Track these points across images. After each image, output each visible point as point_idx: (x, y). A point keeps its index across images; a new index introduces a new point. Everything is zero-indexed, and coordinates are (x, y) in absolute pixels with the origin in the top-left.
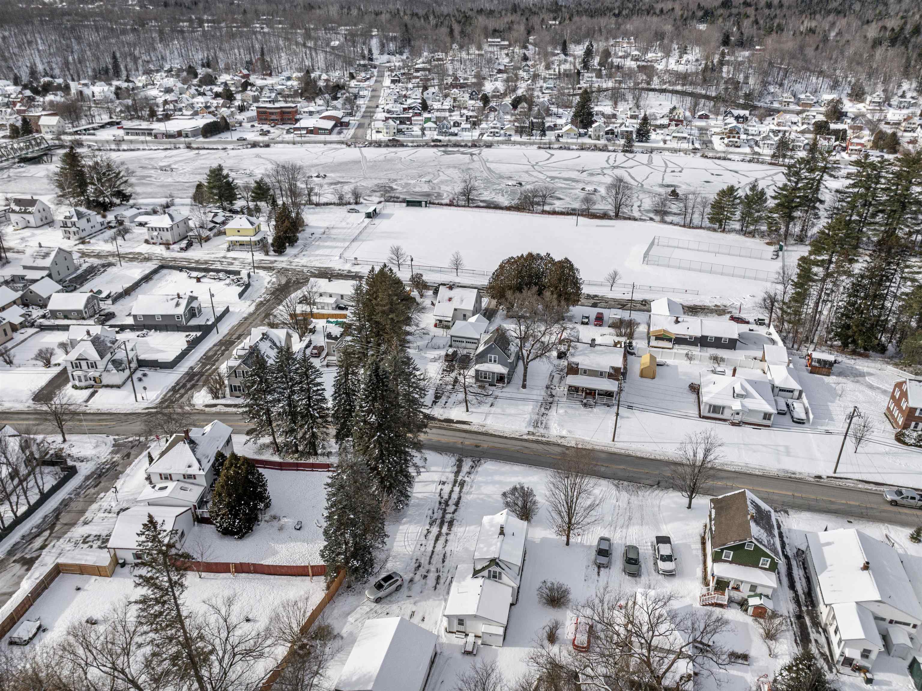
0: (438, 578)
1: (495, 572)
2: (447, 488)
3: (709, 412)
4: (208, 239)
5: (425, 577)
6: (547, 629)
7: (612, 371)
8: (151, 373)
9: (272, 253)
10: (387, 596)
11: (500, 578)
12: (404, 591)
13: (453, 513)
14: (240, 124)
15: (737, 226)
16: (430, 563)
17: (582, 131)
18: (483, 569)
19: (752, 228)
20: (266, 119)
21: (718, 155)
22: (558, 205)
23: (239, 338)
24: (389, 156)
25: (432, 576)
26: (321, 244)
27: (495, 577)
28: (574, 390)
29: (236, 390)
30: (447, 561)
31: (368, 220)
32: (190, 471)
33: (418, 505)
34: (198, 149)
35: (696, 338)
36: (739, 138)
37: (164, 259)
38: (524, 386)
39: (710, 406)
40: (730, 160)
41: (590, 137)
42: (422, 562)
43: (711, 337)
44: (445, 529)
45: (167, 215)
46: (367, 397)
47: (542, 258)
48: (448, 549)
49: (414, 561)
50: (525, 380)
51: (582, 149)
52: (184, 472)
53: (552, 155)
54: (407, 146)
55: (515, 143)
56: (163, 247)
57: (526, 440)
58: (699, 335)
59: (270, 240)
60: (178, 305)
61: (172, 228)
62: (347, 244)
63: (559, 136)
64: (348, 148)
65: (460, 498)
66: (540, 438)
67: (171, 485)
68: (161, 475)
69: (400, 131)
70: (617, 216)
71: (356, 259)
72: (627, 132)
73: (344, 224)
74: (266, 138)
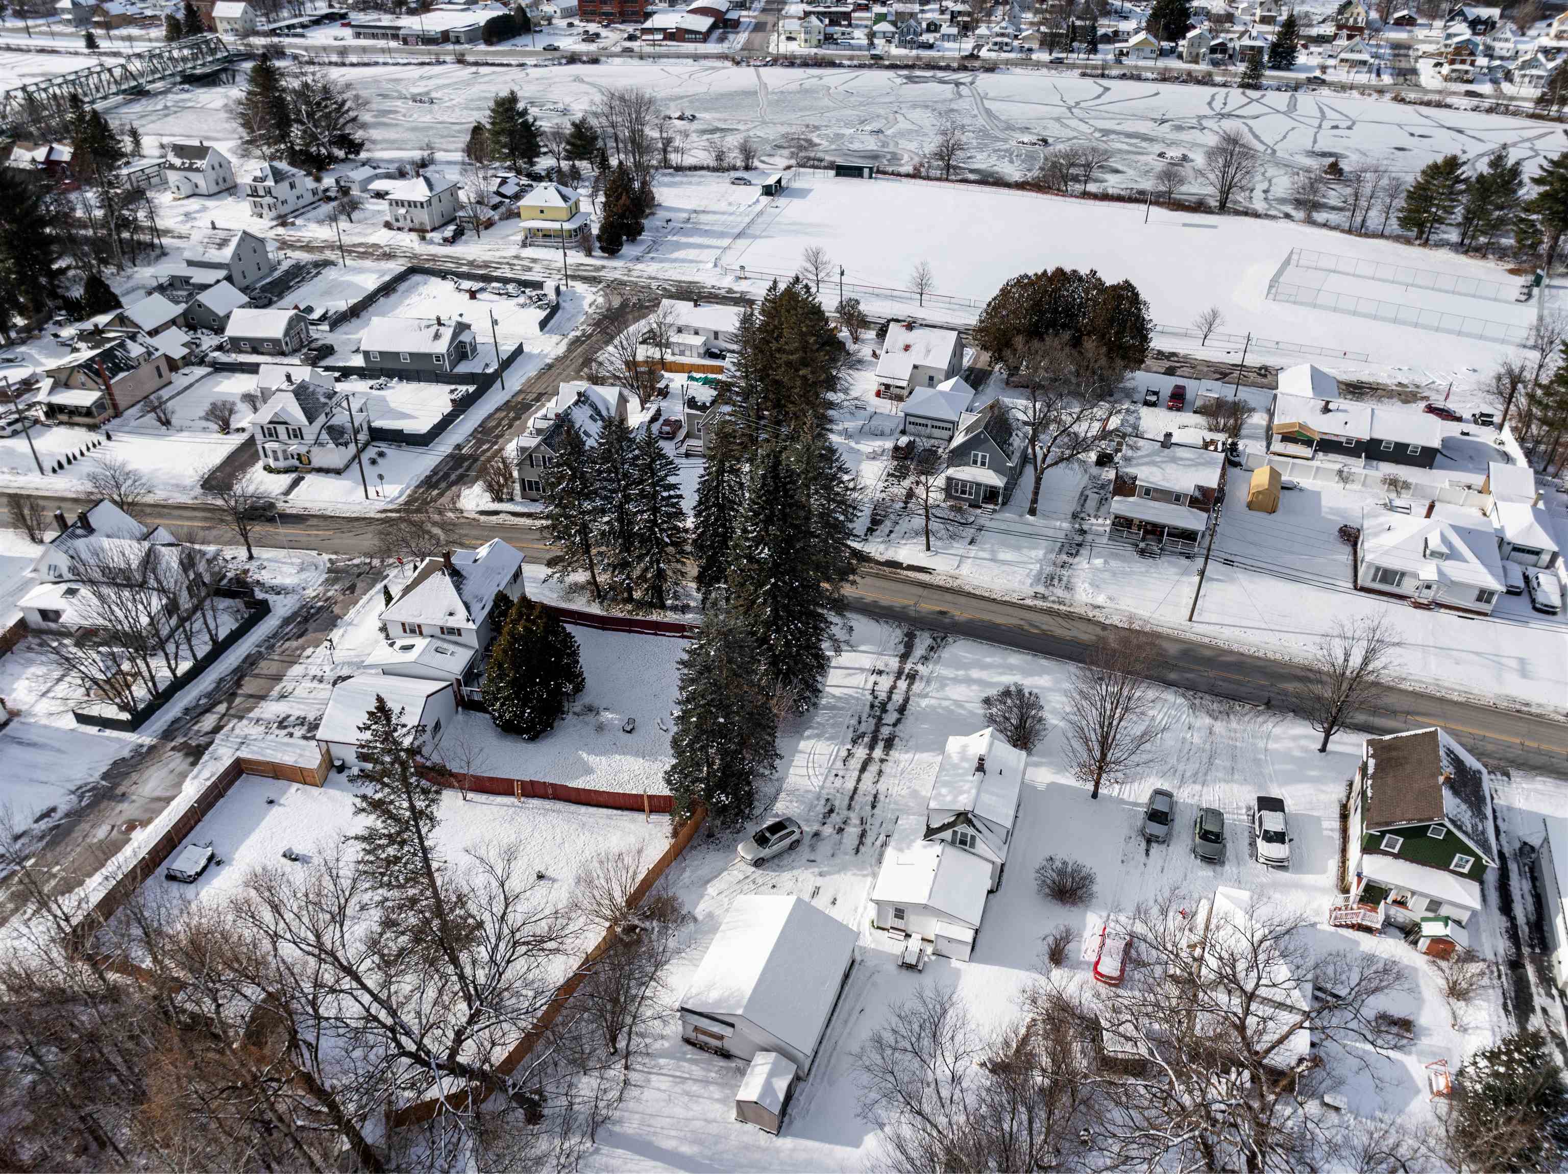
0: (863, 835)
1: (964, 835)
2: (885, 683)
3: (1374, 580)
4: (489, 224)
5: (841, 830)
6: (1051, 940)
7: (1197, 494)
8: (391, 452)
9: (598, 253)
10: (774, 857)
11: (973, 845)
12: (804, 851)
13: (895, 725)
14: (549, 20)
15: (1454, 236)
16: (849, 807)
17: (1166, 45)
18: (943, 828)
19: (1483, 240)
20: (593, 13)
21: (1426, 98)
22: (1113, 183)
23: (537, 399)
24: (808, 84)
25: (853, 831)
26: (684, 240)
27: (963, 842)
28: (1122, 524)
29: (531, 489)
30: (879, 806)
31: (765, 200)
32: (452, 622)
33: (833, 708)
34: (476, 64)
35: (1359, 442)
36: (1472, 64)
37: (416, 256)
38: (1032, 512)
39: (1378, 569)
40: (1448, 106)
41: (1180, 56)
42: (837, 803)
43: (1389, 443)
44: (878, 753)
45: (421, 179)
46: (756, 514)
47: (1080, 279)
48: (882, 787)
49: (823, 802)
50: (1035, 501)
51: (1164, 80)
52: (441, 623)
53: (1107, 89)
54: (840, 66)
55: (1038, 65)
56: (414, 236)
57: (1029, 608)
58: (1366, 437)
59: (595, 231)
60: (437, 336)
61: (429, 202)
62: (726, 242)
63: (1121, 53)
64: (735, 69)
65: (907, 700)
66: (1056, 606)
67: (420, 643)
68: (403, 625)
69: (829, 39)
70: (1223, 208)
71: (742, 268)
72: (1252, 48)
73: (723, 206)
74: (592, 47)
